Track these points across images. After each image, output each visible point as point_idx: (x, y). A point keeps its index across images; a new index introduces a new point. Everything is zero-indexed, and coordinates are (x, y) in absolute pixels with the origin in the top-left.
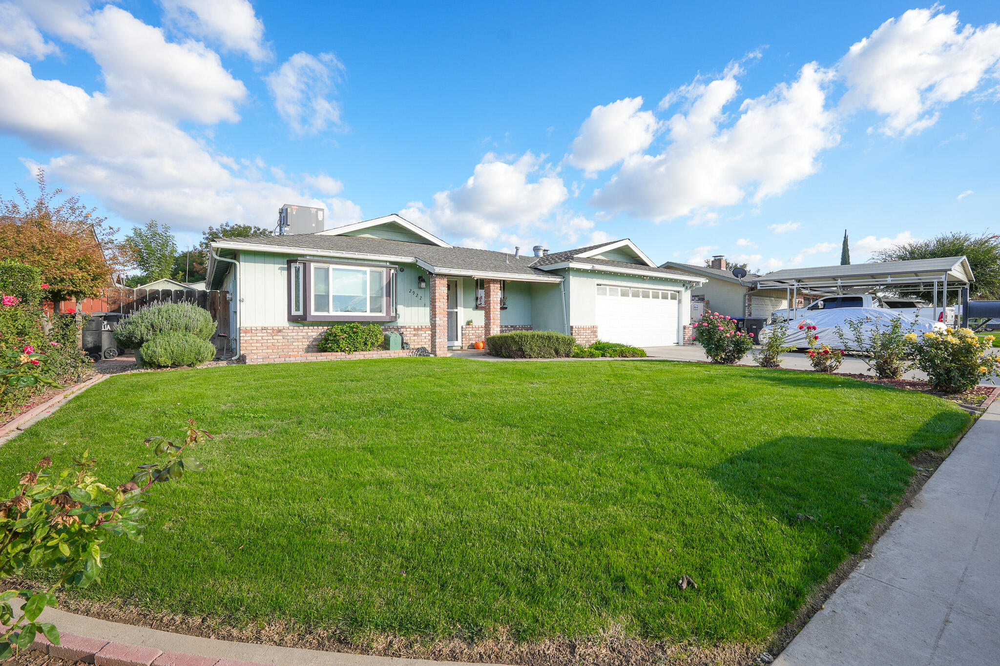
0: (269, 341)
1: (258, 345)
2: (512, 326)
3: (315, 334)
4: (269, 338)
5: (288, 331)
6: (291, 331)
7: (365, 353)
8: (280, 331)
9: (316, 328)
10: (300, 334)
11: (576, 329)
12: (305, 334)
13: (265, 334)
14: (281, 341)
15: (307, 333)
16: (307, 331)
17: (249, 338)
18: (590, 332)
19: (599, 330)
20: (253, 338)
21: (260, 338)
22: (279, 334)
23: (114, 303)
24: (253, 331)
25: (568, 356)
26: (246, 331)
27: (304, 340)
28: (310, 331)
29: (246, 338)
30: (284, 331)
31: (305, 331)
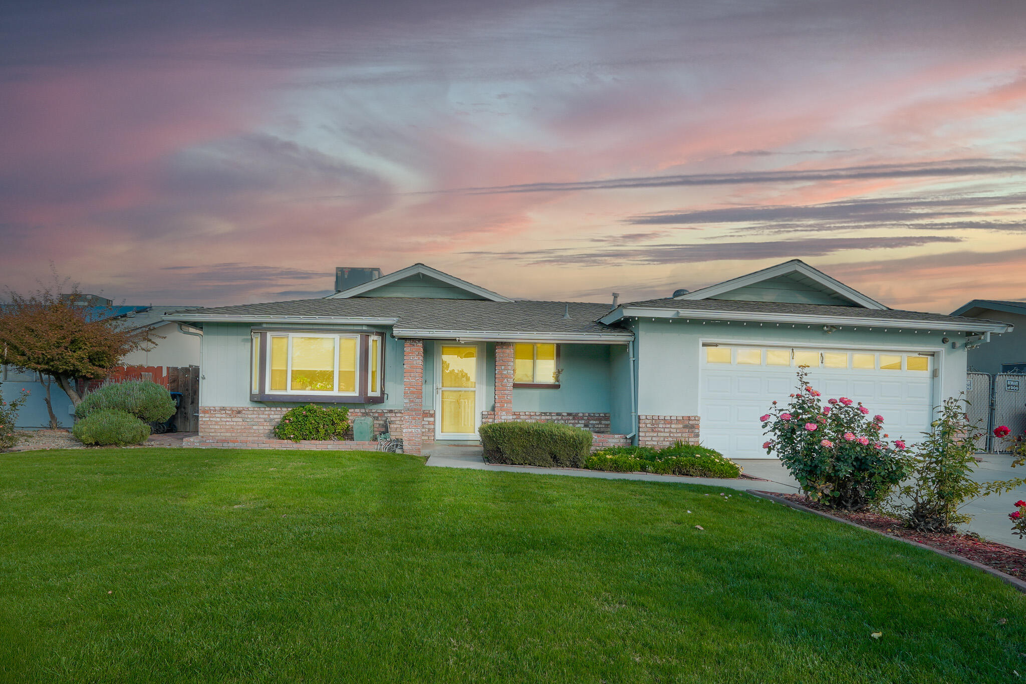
0: (228, 423)
1: (216, 427)
2: (569, 414)
3: (279, 416)
4: (228, 420)
5: (247, 412)
6: (251, 412)
7: (317, 442)
8: (239, 412)
9: (279, 409)
10: (261, 416)
11: (648, 421)
12: (266, 416)
13: (224, 416)
14: (241, 424)
15: (269, 415)
16: (269, 412)
17: (208, 419)
18: (681, 426)
19: (702, 424)
20: (211, 419)
21: (218, 419)
22: (239, 415)
23: (174, 381)
24: (212, 412)
25: (575, 465)
26: (205, 412)
27: (265, 424)
28: (273, 413)
29: (204, 419)
30: (244, 412)
31: (267, 413)
